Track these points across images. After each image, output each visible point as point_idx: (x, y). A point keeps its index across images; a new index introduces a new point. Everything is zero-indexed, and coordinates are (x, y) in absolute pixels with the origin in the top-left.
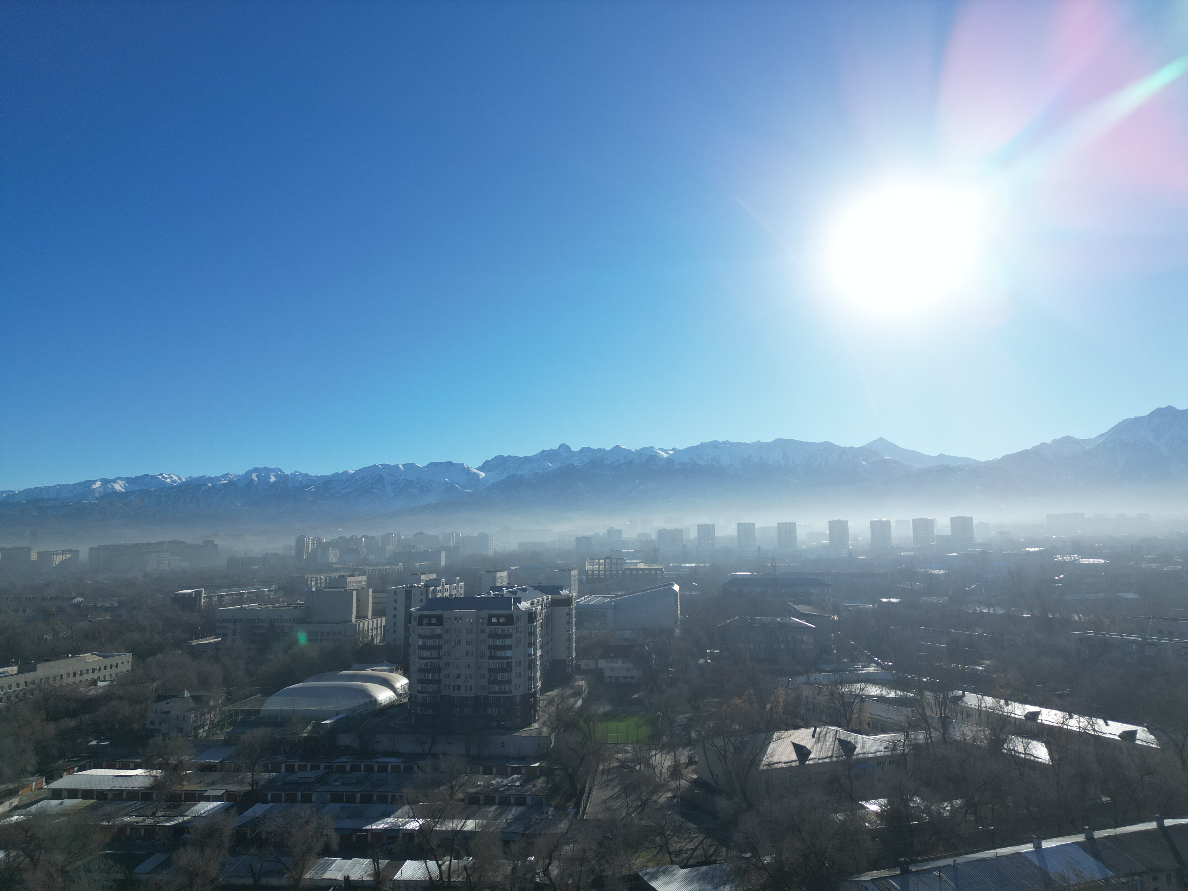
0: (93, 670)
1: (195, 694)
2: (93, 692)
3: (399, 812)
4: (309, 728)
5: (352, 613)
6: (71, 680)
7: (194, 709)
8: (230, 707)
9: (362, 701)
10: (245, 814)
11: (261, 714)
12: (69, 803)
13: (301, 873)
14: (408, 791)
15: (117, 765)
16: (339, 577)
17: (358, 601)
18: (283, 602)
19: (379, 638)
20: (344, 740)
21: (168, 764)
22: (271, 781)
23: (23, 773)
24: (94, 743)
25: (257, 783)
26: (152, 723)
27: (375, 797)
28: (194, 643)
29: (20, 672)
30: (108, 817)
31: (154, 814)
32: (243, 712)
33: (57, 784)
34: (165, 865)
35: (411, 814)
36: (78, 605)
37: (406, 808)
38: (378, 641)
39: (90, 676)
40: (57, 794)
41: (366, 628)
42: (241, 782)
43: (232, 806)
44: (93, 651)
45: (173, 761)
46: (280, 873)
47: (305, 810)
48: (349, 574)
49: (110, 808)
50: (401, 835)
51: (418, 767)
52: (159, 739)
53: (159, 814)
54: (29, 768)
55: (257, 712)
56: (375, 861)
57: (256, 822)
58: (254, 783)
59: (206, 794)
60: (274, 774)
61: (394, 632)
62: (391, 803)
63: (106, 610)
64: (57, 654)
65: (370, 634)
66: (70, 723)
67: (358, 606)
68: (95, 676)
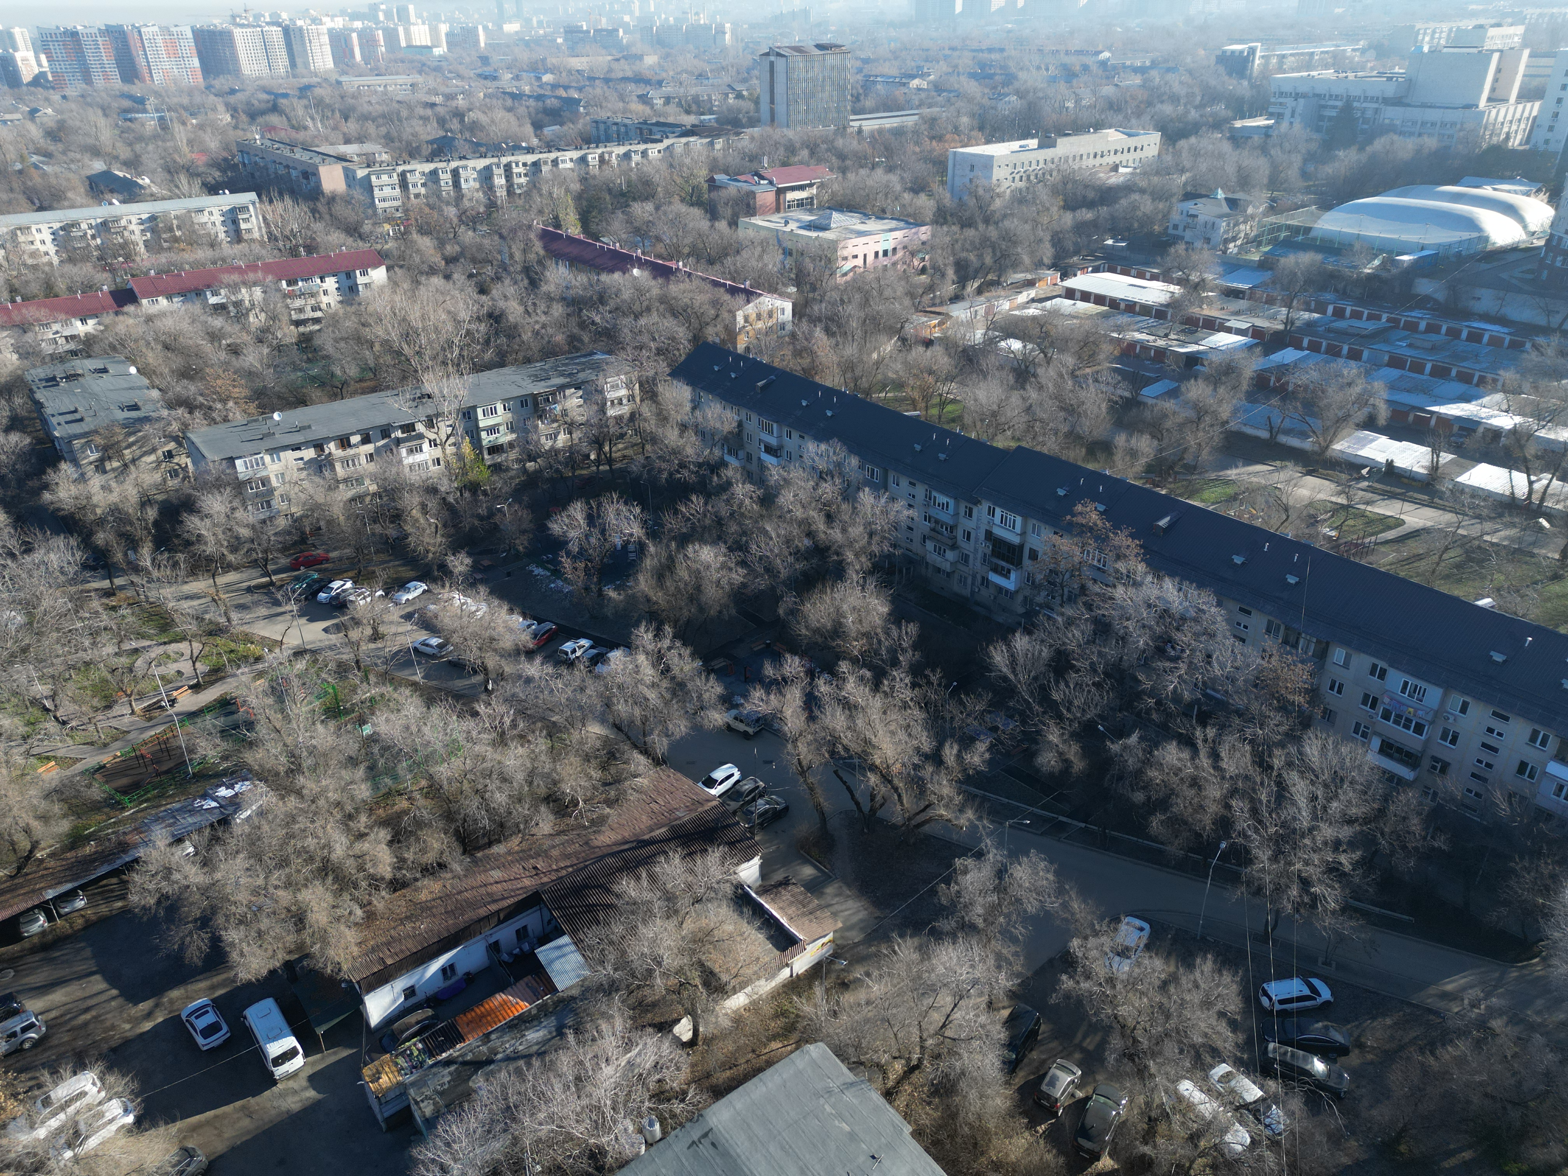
0: (1116, 152)
1: (1230, 196)
2: (1114, 180)
3: (1486, 400)
4: (1377, 262)
5: (1481, 92)
6: (1091, 162)
7: (1227, 215)
8: (1272, 219)
9: (1466, 235)
10: (1272, 357)
11: (1312, 234)
12: (1082, 306)
13: (1331, 442)
14: (1508, 375)
15: (1133, 272)
16: (1475, 27)
17: (1499, 70)
18: (1372, 69)
19: (1519, 137)
20: (1425, 287)
21: (1188, 280)
22: (1310, 324)
23: (1039, 264)
24: (1110, 242)
25: (1292, 323)
26: (1176, 227)
27: (1454, 373)
28: (1238, 124)
29: (1041, 146)
30: (1119, 329)
31: (1166, 335)
32: (1288, 227)
33: (1071, 283)
34: (1173, 393)
35: (1505, 407)
36: (1103, 64)
37: (1498, 397)
38: (1517, 142)
39: (1111, 159)
40: (1070, 294)
41: (1500, 119)
42: (1273, 318)
43: (1256, 345)
44: (1117, 126)
45: (1194, 277)
46: (1304, 435)
47: (1350, 370)
48: (1493, 21)
49: (1123, 319)
50: (1481, 429)
51: (1534, 346)
52: (1181, 248)
53: (1172, 336)
54: (1046, 261)
55: (1308, 230)
56: (1436, 451)
57: (1283, 369)
58: (1289, 322)
59: (1228, 324)
60: (1316, 315)
61: (1551, 129)
62: (1477, 385)
63: (1136, 70)
64: (1078, 128)
65: (1505, 129)
66: (1087, 215)
67: (1496, 80)
68: (1116, 159)
